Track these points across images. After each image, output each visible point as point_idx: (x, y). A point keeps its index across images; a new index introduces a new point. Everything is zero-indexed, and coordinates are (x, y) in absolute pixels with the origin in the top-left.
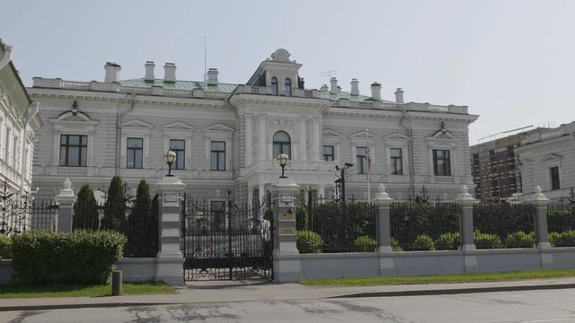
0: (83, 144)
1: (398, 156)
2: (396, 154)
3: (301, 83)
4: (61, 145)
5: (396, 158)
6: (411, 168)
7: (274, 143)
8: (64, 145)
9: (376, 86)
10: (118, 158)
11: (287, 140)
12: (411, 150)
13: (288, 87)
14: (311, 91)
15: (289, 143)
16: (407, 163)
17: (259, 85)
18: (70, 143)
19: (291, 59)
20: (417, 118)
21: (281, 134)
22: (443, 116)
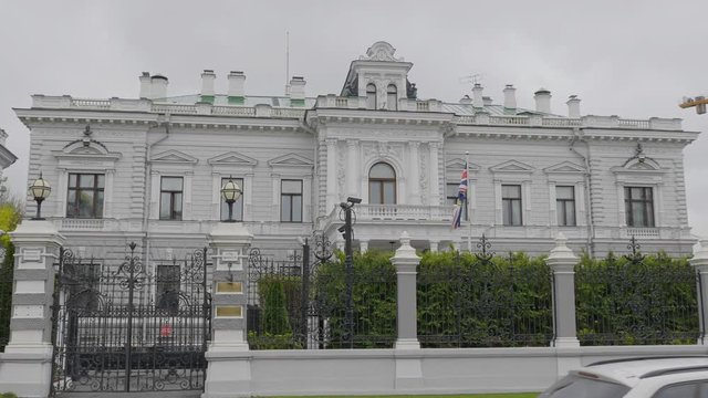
0: (99, 186)
1: (570, 197)
2: (566, 194)
3: (411, 92)
4: (69, 189)
5: (564, 201)
6: (590, 215)
7: (371, 180)
8: (73, 189)
9: (543, 93)
10: (147, 206)
11: (392, 177)
12: (589, 188)
13: (393, 97)
14: (426, 103)
15: (394, 180)
16: (583, 209)
17: (349, 96)
18: (82, 186)
19: (397, 56)
20: (597, 138)
21: (381, 166)
22: (641, 135)
